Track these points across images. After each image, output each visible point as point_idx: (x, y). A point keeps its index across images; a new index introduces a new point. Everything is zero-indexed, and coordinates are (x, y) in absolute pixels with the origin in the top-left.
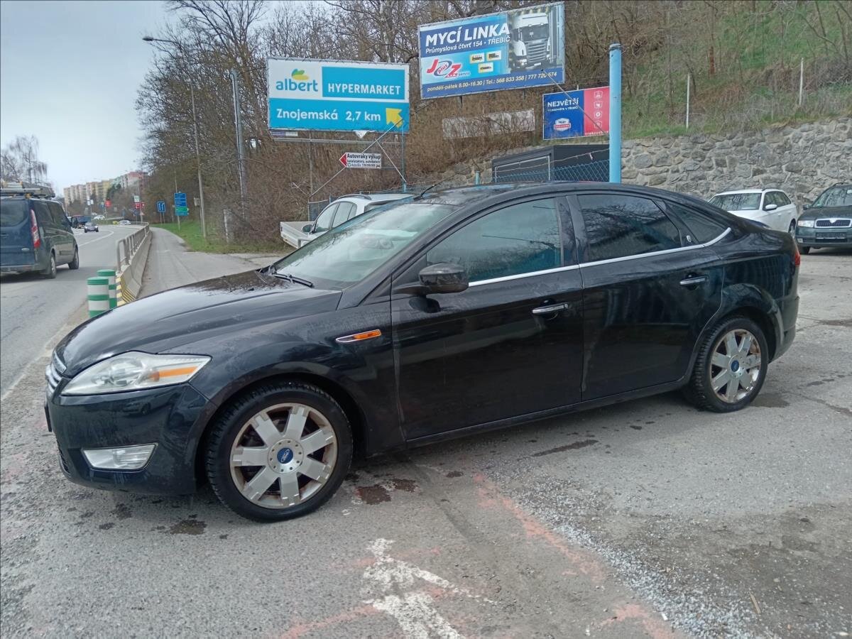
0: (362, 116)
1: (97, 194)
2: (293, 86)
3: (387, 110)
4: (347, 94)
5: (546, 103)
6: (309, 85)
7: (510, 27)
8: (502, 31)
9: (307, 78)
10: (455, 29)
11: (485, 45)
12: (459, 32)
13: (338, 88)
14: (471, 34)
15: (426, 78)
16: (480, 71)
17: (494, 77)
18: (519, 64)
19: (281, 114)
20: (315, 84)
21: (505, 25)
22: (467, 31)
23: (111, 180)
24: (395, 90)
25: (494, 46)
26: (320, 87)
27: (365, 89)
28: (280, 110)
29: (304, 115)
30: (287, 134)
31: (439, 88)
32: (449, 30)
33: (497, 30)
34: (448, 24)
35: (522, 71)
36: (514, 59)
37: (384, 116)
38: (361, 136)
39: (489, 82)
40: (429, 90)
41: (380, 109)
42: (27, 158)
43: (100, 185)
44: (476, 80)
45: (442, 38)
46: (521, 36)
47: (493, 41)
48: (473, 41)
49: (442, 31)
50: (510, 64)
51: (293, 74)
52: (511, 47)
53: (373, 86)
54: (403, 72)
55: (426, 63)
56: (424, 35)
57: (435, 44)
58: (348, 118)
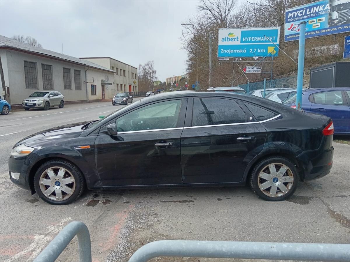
0: (257, 50)
1: (177, 81)
2: (228, 40)
3: (269, 47)
4: (251, 42)
5: (346, 40)
6: (235, 39)
7: (330, 5)
8: (326, 8)
9: (234, 36)
10: (303, 9)
11: (317, 15)
12: (304, 11)
13: (247, 39)
14: (310, 11)
15: (287, 32)
16: (313, 28)
17: (320, 30)
18: (334, 23)
19: (223, 51)
20: (237, 38)
21: (328, 5)
22: (308, 10)
23: (182, 76)
24: (273, 38)
25: (321, 15)
26: (239, 39)
27: (259, 39)
28: (222, 50)
29: (232, 51)
30: (225, 59)
31: (293, 36)
32: (299, 10)
33: (323, 8)
34: (300, 7)
35: (336, 26)
36: (331, 20)
37: (267, 50)
38: (256, 59)
39: (317, 32)
40: (288, 37)
41: (265, 47)
42: (150, 68)
43: (178, 77)
44: (311, 32)
45: (296, 14)
46: (336, 9)
47: (321, 13)
48: (311, 14)
49: (296, 11)
50: (329, 23)
51: (229, 35)
52: (330, 15)
53: (263, 38)
54: (277, 30)
55: (287, 26)
56: (287, 13)
57: (292, 17)
58: (251, 52)
